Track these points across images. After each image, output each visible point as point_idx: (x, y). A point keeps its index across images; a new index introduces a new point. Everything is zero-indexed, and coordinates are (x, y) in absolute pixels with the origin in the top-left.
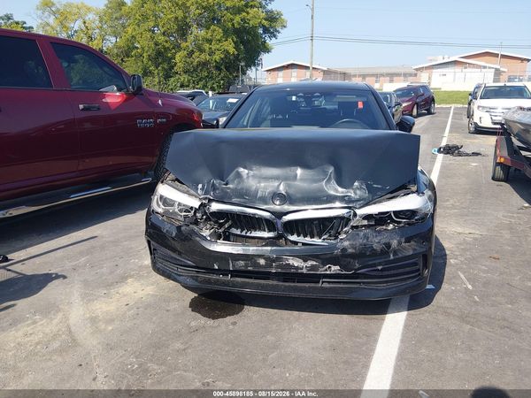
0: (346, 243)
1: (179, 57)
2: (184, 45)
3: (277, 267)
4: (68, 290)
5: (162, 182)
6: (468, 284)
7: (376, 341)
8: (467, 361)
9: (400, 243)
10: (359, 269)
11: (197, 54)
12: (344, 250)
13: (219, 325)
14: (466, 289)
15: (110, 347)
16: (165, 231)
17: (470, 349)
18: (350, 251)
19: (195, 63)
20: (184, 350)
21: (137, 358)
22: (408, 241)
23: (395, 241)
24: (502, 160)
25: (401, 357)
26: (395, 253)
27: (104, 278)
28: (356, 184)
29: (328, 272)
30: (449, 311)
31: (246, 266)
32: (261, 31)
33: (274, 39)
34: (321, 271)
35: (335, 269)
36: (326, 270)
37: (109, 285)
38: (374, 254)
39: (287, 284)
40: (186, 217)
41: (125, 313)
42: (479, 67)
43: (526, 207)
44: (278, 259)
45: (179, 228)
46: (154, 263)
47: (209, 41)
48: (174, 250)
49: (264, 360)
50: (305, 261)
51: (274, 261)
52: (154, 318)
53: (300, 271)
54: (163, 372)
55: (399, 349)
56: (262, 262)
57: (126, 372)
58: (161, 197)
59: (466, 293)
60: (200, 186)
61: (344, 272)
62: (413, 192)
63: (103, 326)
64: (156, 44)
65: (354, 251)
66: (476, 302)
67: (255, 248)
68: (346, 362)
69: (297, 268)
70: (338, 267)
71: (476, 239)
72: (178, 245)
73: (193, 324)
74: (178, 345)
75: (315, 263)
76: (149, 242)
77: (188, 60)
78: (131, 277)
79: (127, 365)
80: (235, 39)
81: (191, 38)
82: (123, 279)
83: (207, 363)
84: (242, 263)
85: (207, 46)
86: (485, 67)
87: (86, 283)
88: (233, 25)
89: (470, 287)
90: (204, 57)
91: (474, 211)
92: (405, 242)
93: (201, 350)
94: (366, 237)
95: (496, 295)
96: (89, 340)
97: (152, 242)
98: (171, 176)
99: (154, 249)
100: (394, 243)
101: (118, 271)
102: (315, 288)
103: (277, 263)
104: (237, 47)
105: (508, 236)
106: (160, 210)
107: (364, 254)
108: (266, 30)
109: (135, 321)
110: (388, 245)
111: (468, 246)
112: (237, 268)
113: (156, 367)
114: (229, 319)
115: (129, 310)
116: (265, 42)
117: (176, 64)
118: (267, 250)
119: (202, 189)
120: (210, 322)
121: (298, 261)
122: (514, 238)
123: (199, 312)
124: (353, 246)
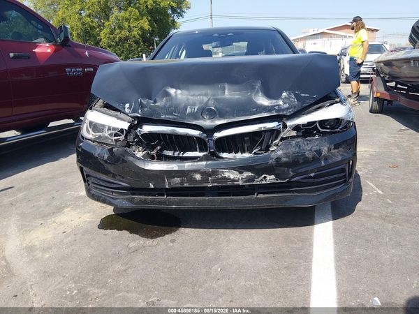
0: (280, 153)
1: (103, 35)
2: (107, 24)
3: (213, 181)
4: (5, 223)
5: (91, 109)
6: (377, 189)
7: (311, 245)
8: (400, 256)
9: (329, 150)
10: (293, 177)
11: (118, 31)
12: (278, 159)
13: (158, 244)
14: (377, 193)
15: (47, 275)
16: (96, 155)
17: (399, 245)
18: (284, 159)
19: (117, 40)
20: (125, 271)
21: (75, 283)
22: (336, 147)
23: (326, 148)
24: (379, 95)
25: (339, 257)
26: (326, 159)
27: (41, 209)
28: (284, 94)
29: (264, 182)
30: (369, 213)
31: (182, 182)
32: (170, 12)
33: (180, 18)
34: (257, 182)
35: (270, 178)
36: (262, 180)
37: (45, 216)
38: (307, 161)
39: (223, 198)
40: (116, 141)
41: (63, 241)
42: (341, 36)
43: (404, 130)
44: (214, 173)
45: (111, 151)
46: (88, 191)
47: (128, 20)
48: (107, 173)
49: (208, 273)
50: (241, 173)
51: (210, 175)
52: (92, 243)
53: (236, 183)
54: (105, 295)
55: (335, 250)
56: (198, 177)
57: (65, 298)
58: (91, 123)
59: (378, 197)
60: (127, 105)
61: (279, 181)
62: (337, 102)
63: (40, 255)
64: (83, 24)
65: (287, 160)
66: (389, 204)
67: (190, 164)
68: (287, 268)
69: (233, 180)
70: (273, 177)
71: (372, 155)
72: (110, 168)
73: (132, 245)
74: (118, 267)
75: (250, 174)
76: (81, 169)
77: (111, 36)
78: (67, 206)
79: (66, 291)
80: (149, 18)
81: (112, 18)
82: (59, 210)
83: (149, 281)
84: (177, 180)
85: (126, 24)
86: (345, 37)
87: (23, 216)
88: (147, 6)
89: (380, 192)
90: (124, 33)
91: (364, 135)
92: (334, 149)
93: (142, 269)
94: (298, 145)
95: (405, 197)
96: (26, 270)
97: (85, 168)
98: (100, 103)
99: (88, 176)
100: (325, 150)
101: (55, 203)
102: (251, 199)
103: (213, 177)
104: (151, 25)
105: (397, 151)
106: (90, 136)
107: (296, 162)
108: (174, 10)
109: (73, 247)
110: (319, 152)
111: (368, 161)
112: (173, 185)
113: (96, 291)
114: (168, 237)
115: (66, 237)
116: (174, 20)
117: (101, 40)
118: (202, 165)
119: (130, 108)
120: (149, 242)
121: (233, 174)
122: (403, 152)
123: (137, 234)
124: (286, 155)
